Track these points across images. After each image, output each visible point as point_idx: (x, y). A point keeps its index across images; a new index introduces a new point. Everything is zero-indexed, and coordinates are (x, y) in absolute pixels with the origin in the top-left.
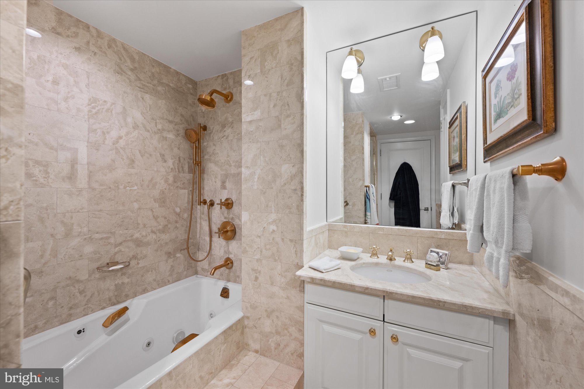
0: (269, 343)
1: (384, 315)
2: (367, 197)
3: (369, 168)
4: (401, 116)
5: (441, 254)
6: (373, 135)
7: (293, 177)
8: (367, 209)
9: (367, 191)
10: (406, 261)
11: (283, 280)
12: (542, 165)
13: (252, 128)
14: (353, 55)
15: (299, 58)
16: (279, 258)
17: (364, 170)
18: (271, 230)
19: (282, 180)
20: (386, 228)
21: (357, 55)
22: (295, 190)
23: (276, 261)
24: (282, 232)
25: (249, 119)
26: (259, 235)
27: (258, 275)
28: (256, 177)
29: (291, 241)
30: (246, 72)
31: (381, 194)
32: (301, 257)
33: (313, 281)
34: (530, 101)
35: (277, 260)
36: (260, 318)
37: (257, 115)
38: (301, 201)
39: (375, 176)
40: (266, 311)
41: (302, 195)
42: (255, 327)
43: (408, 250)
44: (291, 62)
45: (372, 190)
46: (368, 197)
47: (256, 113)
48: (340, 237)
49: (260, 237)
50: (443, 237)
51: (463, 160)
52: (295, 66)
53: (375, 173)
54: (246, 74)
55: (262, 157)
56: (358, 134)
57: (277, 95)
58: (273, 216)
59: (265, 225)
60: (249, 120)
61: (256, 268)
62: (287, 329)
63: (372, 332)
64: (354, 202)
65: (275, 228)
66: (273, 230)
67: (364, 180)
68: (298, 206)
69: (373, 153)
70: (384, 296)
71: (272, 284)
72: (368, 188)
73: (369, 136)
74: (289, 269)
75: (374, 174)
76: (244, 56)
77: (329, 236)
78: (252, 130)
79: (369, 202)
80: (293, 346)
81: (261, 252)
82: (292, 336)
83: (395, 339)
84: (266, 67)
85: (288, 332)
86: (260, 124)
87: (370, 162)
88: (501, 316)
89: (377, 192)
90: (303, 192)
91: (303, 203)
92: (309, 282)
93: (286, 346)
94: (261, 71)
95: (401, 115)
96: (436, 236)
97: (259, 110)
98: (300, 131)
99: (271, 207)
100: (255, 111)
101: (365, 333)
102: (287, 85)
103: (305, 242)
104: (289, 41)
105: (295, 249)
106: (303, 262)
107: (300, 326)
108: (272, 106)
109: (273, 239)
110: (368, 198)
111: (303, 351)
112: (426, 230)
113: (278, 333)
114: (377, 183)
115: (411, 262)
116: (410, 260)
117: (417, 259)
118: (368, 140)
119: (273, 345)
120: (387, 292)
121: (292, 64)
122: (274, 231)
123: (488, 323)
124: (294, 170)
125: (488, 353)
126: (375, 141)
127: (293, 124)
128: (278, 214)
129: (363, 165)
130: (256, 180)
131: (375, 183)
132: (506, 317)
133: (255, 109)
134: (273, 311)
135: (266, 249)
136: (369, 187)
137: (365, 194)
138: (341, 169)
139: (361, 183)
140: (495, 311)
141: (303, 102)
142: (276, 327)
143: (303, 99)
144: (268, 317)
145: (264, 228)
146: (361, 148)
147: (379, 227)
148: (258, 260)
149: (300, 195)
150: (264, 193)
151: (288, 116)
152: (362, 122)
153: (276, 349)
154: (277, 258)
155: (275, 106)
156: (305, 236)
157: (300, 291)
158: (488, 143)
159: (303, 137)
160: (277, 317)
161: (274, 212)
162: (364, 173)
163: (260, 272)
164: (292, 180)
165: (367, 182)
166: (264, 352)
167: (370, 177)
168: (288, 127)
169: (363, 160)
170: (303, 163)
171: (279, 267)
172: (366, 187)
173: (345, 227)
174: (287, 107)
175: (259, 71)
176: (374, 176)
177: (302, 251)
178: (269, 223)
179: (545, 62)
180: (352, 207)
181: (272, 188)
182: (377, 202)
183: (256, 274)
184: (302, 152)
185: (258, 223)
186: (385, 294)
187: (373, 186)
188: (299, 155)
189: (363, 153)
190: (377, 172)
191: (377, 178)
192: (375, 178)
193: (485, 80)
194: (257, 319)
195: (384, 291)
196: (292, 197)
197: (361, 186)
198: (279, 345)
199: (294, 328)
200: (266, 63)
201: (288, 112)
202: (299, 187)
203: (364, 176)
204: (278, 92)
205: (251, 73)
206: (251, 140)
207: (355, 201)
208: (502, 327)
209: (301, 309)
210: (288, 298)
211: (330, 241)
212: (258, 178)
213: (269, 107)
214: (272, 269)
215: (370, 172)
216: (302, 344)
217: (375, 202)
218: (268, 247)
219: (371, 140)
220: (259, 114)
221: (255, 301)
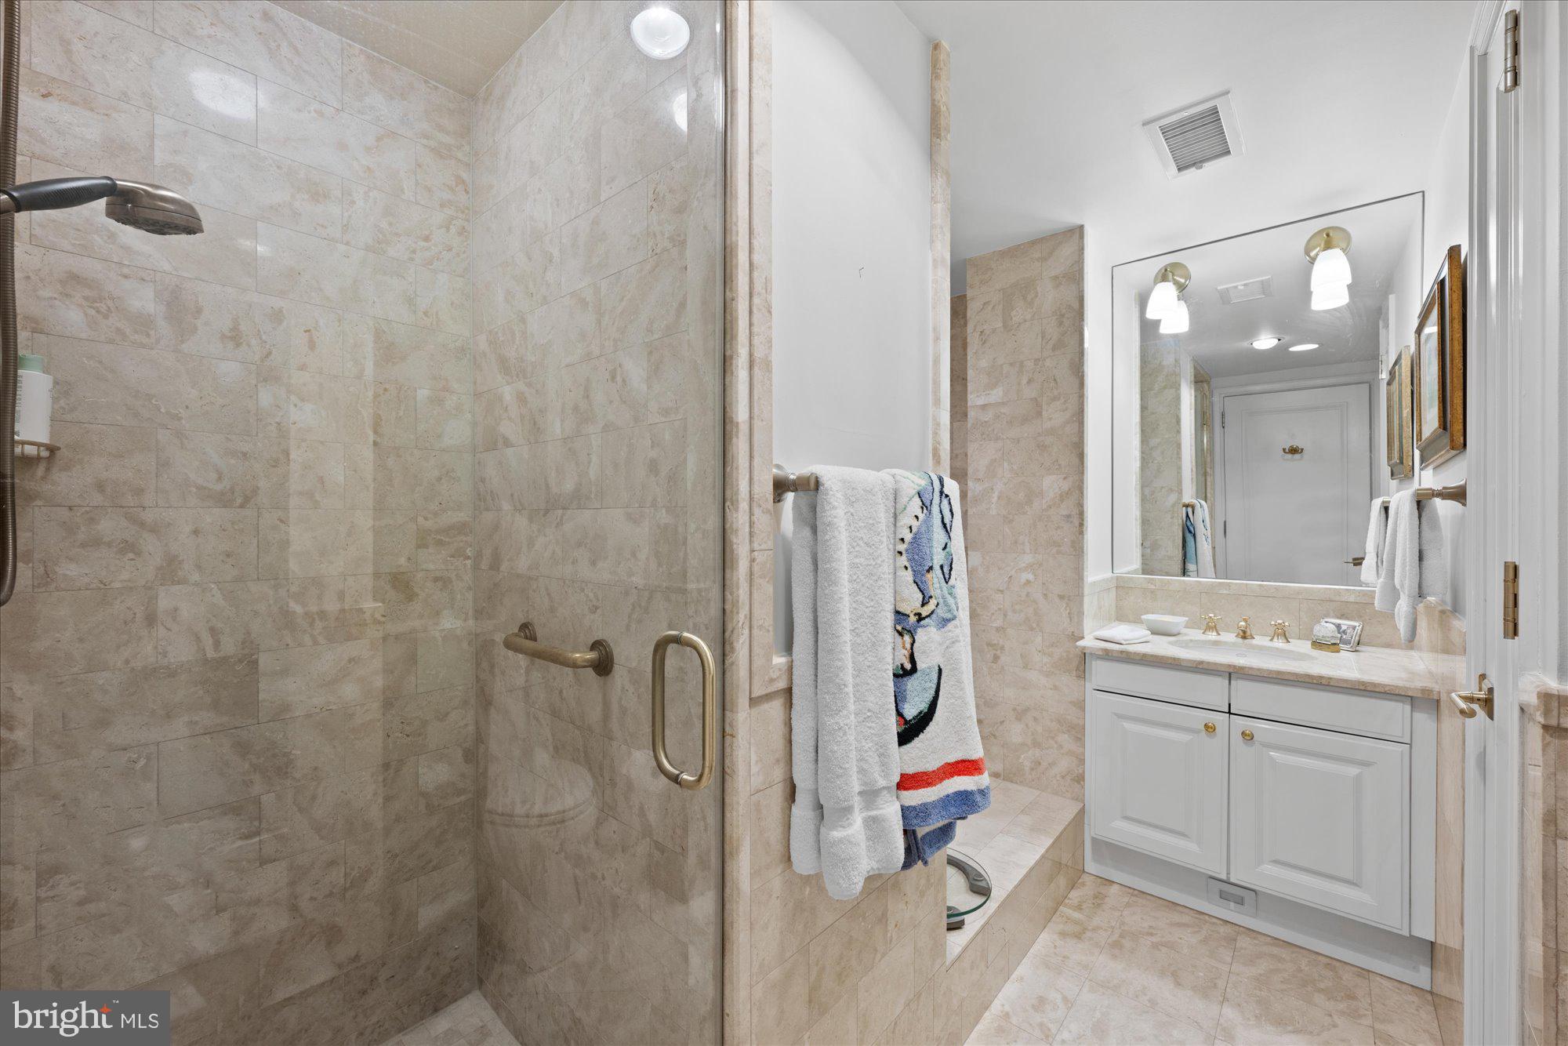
0: (1020, 761)
1: (1230, 705)
2: (1188, 530)
3: (1192, 462)
4: (1279, 340)
5: (1344, 628)
6: (1201, 381)
7: (1063, 497)
8: (1188, 556)
9: (1187, 516)
10: (1275, 639)
11: (1046, 660)
12: (1444, 488)
13: (988, 416)
14: (1169, 281)
15: (1076, 305)
16: (1037, 625)
17: (1179, 468)
18: (1023, 581)
19: (1044, 501)
20: (1236, 584)
21: (1176, 273)
22: (1069, 516)
23: (1032, 629)
24: (1044, 584)
25: (980, 402)
26: (1001, 589)
27: (998, 652)
28: (996, 495)
29: (1061, 597)
30: (975, 326)
31: (1225, 522)
32: (1080, 623)
33: (1107, 656)
34: (1441, 405)
35: (1035, 629)
36: (1003, 721)
37: (996, 395)
38: (1080, 534)
39: (1209, 479)
40: (1014, 710)
41: (1081, 525)
42: (994, 736)
43: (1280, 622)
44: (1060, 312)
45: (1202, 513)
46: (1192, 529)
47: (995, 392)
48: (1139, 601)
49: (1002, 592)
50: (1352, 599)
51: (1404, 457)
52: (1068, 318)
53: (1208, 470)
54: (975, 330)
55: (1006, 464)
56: (1165, 388)
57: (1035, 365)
58: (1028, 558)
59: (1013, 573)
60: (982, 403)
61: (996, 642)
62: (1053, 738)
63: (1210, 729)
64: (1157, 540)
65: (1031, 577)
66: (1027, 580)
67: (1180, 492)
68: (1073, 542)
69: (1204, 419)
70: (1230, 674)
71: (1026, 667)
72: (1190, 510)
73: (1191, 388)
74: (1058, 642)
75: (1205, 474)
76: (973, 299)
77: (1118, 598)
78: (986, 420)
79: (1193, 540)
80: (1064, 764)
81: (1005, 615)
82: (1062, 748)
83: (1248, 737)
84: (1014, 319)
85: (1056, 742)
86: (1002, 411)
87: (1194, 448)
88: (1420, 695)
89: (1212, 516)
90: (1083, 520)
91: (1083, 538)
92: (1100, 658)
93: (1051, 765)
94: (1005, 326)
95: (1280, 336)
96: (1338, 598)
97: (1001, 388)
98: (1077, 424)
99: (1023, 543)
100: (992, 389)
101: (1198, 732)
102: (1054, 349)
103: (1086, 600)
104: (1056, 277)
105: (1068, 611)
106: (1083, 630)
107: (1078, 732)
108: (1024, 381)
109: (1028, 595)
110: (1190, 532)
111: (1084, 772)
112: (1316, 588)
113: (1036, 744)
114: (1214, 495)
115: (1285, 641)
116: (1283, 638)
117: (1299, 639)
118: (1188, 396)
119: (1027, 764)
120: (1235, 666)
121: (1063, 316)
122: (1028, 582)
123: (1402, 709)
124: (1066, 486)
125: (1402, 751)
126: (1207, 394)
127: (1063, 411)
128: (1037, 555)
129: (1179, 458)
130: (994, 500)
131: (1208, 495)
132: (1426, 696)
133: (992, 386)
134: (1027, 710)
135: (1014, 611)
136: (1193, 507)
137: (1183, 521)
138: (1136, 473)
139: (1173, 498)
140: (1410, 688)
141: (1083, 376)
142: (1033, 734)
143: (1083, 372)
144: (1019, 719)
145: (1010, 577)
146: (1174, 421)
147: (1220, 583)
148: (998, 629)
149: (1077, 524)
150: (1011, 521)
151: (1055, 399)
152: (1176, 361)
153: (1032, 769)
154: (1034, 625)
155: (1030, 381)
156: (1086, 590)
157: (1078, 677)
158: (1423, 439)
159: (1083, 432)
160: (1035, 719)
161: (1028, 551)
162: (1181, 476)
163: (1002, 648)
164: (1062, 501)
165: (1188, 496)
166: (1012, 775)
167: (1195, 483)
168: (1055, 416)
169: (1179, 446)
170: (1083, 473)
171: (1039, 639)
172: (1187, 506)
173: (1150, 581)
174: (1053, 384)
175: (1000, 325)
176: (1206, 480)
177: (1081, 613)
178: (1020, 569)
179: (1452, 364)
180: (1151, 551)
181: (1025, 513)
182: (1213, 542)
183: (995, 652)
184: (1081, 456)
185: (999, 569)
186: (1231, 670)
187: (1203, 502)
188: (1076, 461)
189: (1179, 432)
190: (1213, 468)
191: (1213, 483)
192: (1209, 484)
193: (1419, 335)
194: (997, 723)
195: (1230, 665)
196: (1062, 527)
197: (1173, 506)
198: (1040, 763)
199: (1066, 736)
200: (1013, 313)
201: (1056, 393)
202: (1075, 511)
203: (1180, 482)
204: (1037, 360)
205: (985, 327)
206: (984, 436)
207: (1157, 537)
208: (1426, 715)
209: (1081, 705)
210: (1055, 688)
211: (1118, 608)
212: (999, 498)
213: (1019, 384)
214: (1026, 643)
215: (1194, 469)
216: (1082, 761)
217: (1209, 540)
218: (1017, 607)
219: (1196, 390)
220: (1001, 394)
221: (994, 695)
